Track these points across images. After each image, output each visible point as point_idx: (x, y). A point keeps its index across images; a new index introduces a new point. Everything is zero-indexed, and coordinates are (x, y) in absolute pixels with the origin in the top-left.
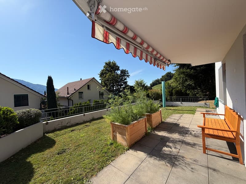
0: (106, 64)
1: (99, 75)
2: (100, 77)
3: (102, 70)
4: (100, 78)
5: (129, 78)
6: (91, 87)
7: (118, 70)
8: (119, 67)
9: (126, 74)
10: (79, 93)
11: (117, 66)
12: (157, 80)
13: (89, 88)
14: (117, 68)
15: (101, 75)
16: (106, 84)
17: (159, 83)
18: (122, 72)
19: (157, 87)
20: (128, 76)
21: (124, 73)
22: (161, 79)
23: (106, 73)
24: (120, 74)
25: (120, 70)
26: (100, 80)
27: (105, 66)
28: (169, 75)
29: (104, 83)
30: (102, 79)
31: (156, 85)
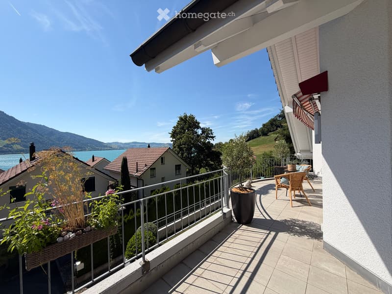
0: (181, 118)
1: (170, 135)
2: (171, 137)
3: (174, 127)
4: (171, 139)
5: (214, 140)
6: (166, 161)
7: (198, 128)
8: (199, 123)
10: (151, 169)
11: (196, 122)
12: (255, 131)
13: (162, 162)
14: (196, 125)
15: (174, 134)
16: (181, 149)
17: (258, 136)
18: (204, 131)
19: (254, 142)
20: (213, 137)
21: (207, 133)
22: (262, 130)
23: (180, 132)
24: (201, 134)
25: (200, 127)
26: (171, 141)
27: (178, 121)
28: (274, 123)
29: (178, 147)
30: (174, 139)
31: (253, 139)
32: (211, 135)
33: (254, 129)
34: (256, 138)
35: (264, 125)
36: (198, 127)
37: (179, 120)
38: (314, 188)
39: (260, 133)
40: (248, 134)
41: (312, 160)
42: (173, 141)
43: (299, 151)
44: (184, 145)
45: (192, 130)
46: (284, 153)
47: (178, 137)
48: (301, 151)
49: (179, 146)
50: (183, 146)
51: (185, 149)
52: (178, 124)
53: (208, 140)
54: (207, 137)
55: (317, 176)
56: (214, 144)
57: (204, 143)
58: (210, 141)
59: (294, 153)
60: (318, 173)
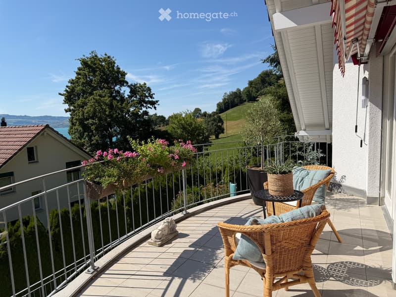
0: (84, 63)
1: (63, 98)
2: (65, 102)
3: (72, 82)
4: (67, 106)
5: (155, 108)
6: (40, 154)
7: (122, 85)
9: (147, 97)
11: (118, 71)
12: (235, 93)
14: (118, 77)
15: (70, 97)
16: (86, 128)
17: (242, 102)
18: (134, 90)
19: (234, 112)
20: (153, 103)
21: (142, 94)
22: (248, 91)
23: (84, 92)
24: (130, 97)
25: (127, 83)
26: (66, 111)
27: (79, 69)
28: (267, 79)
29: (80, 124)
30: (72, 108)
31: (232, 107)
32: (150, 99)
33: (235, 90)
34: (237, 105)
35: (251, 83)
36: (123, 83)
37: (80, 66)
38: (337, 229)
39: (244, 97)
40: (224, 100)
41: (330, 146)
42: (69, 110)
43: (303, 127)
44: (92, 118)
45: (109, 88)
46: (266, 133)
47: (79, 102)
48: (309, 127)
49: (82, 122)
50: (90, 121)
51: (93, 127)
52: (78, 74)
53: (144, 109)
54: (141, 102)
55: (340, 186)
56: (167, 118)
57: (135, 115)
58: (149, 110)
59: (295, 130)
60: (343, 177)
